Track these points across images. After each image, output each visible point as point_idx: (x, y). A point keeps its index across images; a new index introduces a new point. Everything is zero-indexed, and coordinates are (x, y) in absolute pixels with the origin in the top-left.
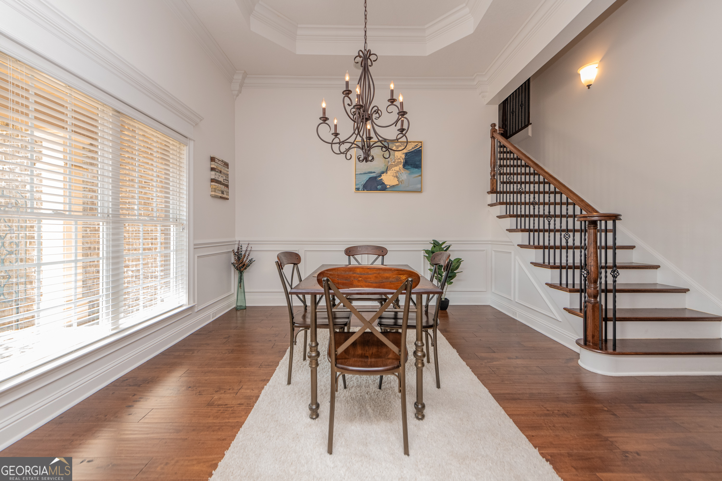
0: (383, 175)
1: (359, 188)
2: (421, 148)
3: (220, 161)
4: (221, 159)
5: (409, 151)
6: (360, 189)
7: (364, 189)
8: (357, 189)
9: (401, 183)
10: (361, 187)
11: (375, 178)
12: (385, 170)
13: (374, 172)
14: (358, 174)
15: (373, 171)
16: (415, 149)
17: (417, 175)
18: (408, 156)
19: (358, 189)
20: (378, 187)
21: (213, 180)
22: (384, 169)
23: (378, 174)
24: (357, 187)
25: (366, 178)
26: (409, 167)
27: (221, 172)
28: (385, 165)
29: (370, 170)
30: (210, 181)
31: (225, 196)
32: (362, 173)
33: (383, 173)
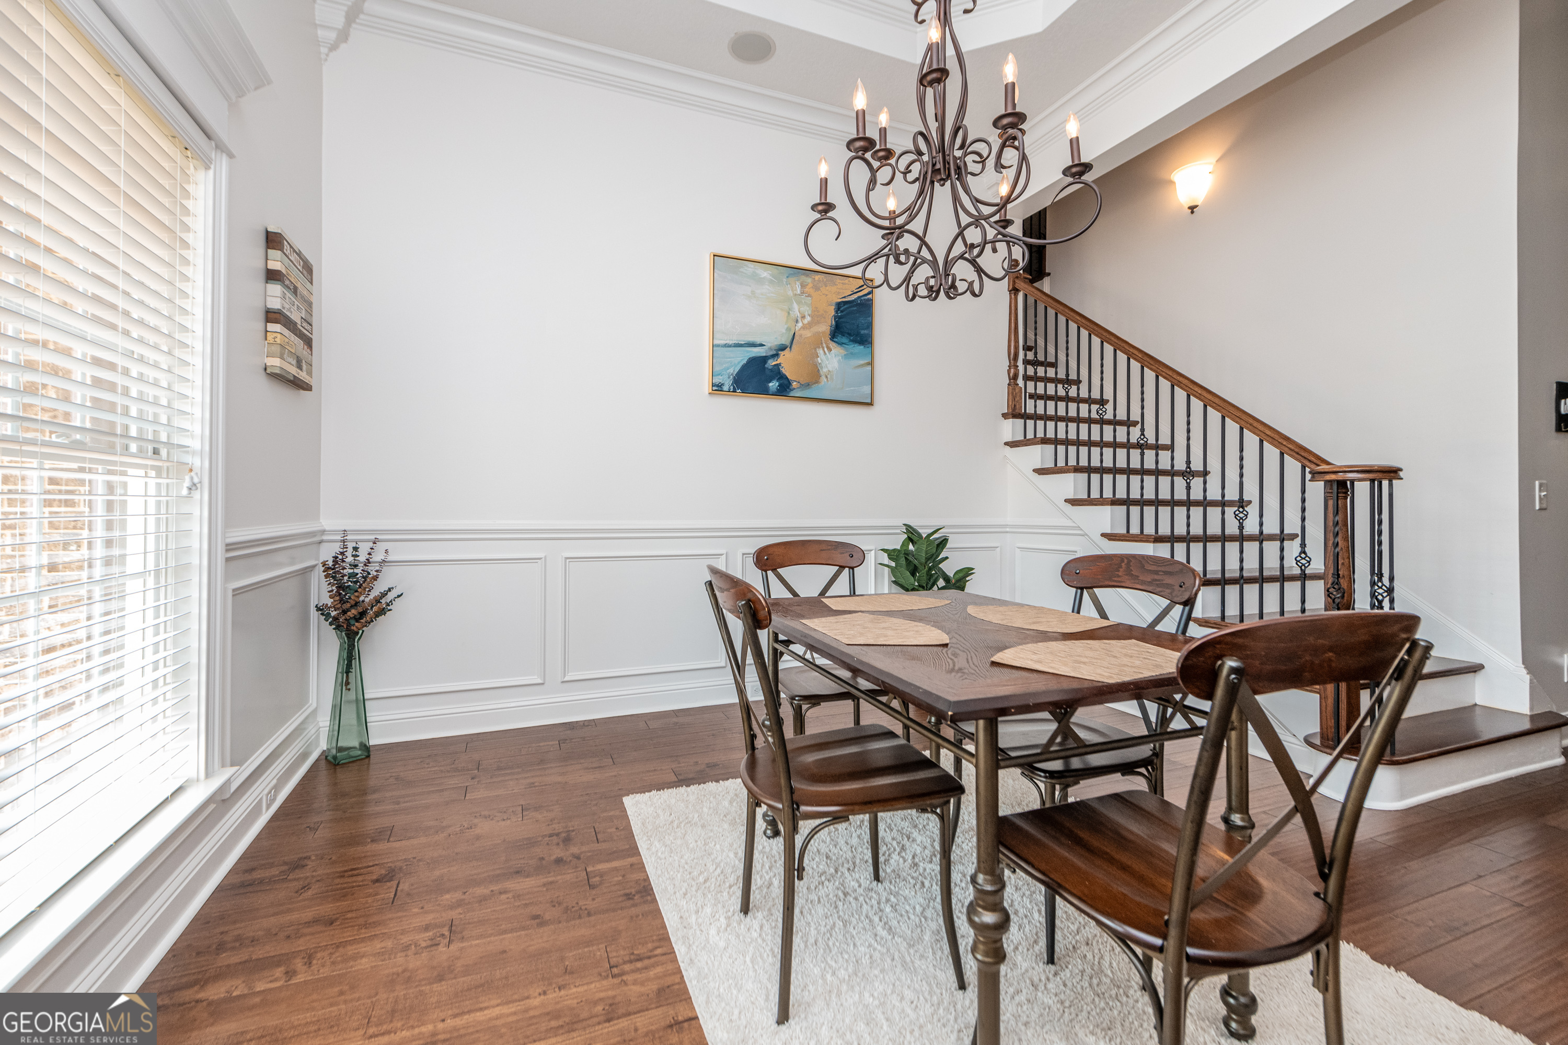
0: (782, 353)
1: (723, 384)
2: (870, 296)
3: (294, 251)
4: (298, 245)
5: (844, 300)
6: (726, 388)
7: (734, 387)
8: (718, 386)
9: (827, 377)
11: (764, 360)
12: (788, 343)
13: (762, 345)
14: (718, 346)
15: (758, 341)
16: (859, 297)
17: (862, 362)
18: (842, 312)
19: (718, 388)
20: (771, 384)
21: (272, 316)
22: (785, 340)
23: (770, 349)
24: (717, 380)
25: (740, 358)
26: (844, 340)
27: (295, 291)
28: (788, 329)
29: (751, 339)
30: (262, 316)
31: (303, 375)
32: (731, 342)
33: (783, 348)
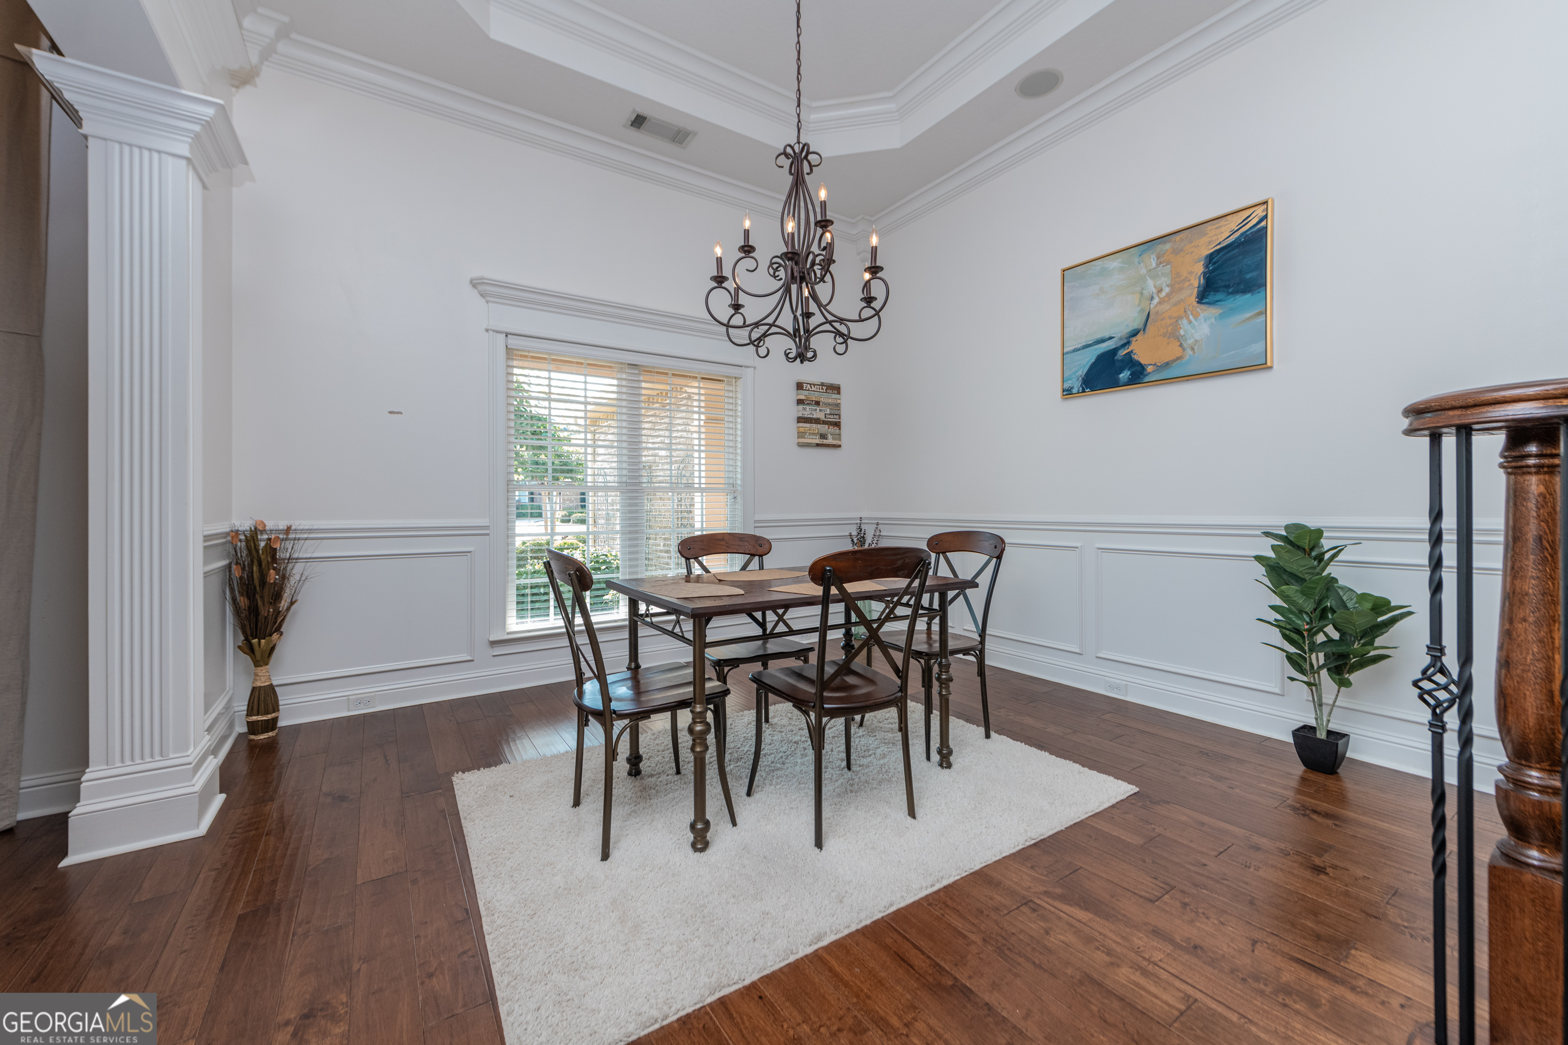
0: (1134, 339)
1: (1072, 388)
2: (1263, 224)
3: (814, 385)
4: (817, 380)
5: (1218, 247)
6: (1075, 391)
7: (1083, 388)
8: (1067, 390)
9: (1193, 349)
10: (1077, 385)
11: (1114, 352)
12: (1141, 326)
13: (1111, 338)
14: (1068, 353)
15: (1107, 335)
16: (1242, 234)
17: (1248, 315)
18: (1215, 263)
19: (1067, 392)
20: (1121, 376)
21: (800, 420)
22: (1137, 323)
23: (1121, 339)
24: (1066, 386)
25: (1089, 357)
26: (1219, 296)
27: (817, 403)
28: (1142, 311)
29: (1099, 336)
30: (796, 420)
31: (830, 441)
32: (1079, 346)
33: (1135, 333)
